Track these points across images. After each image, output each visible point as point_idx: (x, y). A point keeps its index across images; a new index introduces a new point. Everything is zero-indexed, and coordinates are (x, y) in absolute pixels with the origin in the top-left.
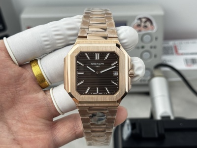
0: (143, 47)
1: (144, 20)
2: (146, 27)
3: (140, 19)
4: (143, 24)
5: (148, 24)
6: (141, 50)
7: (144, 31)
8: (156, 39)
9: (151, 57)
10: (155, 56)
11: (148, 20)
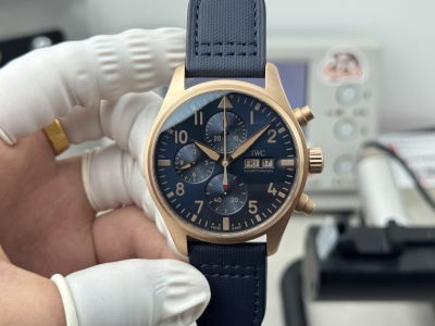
0: (339, 113)
3: (336, 56)
6: (336, 119)
7: (343, 80)
8: (366, 96)
9: (354, 132)
10: (364, 131)
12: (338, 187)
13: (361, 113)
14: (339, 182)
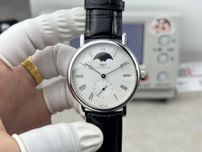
0: (160, 50)
1: (162, 21)
2: (164, 28)
3: (158, 20)
4: (161, 26)
5: (166, 25)
6: (158, 53)
8: (174, 41)
9: (167, 60)
10: (172, 59)
12: (159, 87)
13: (171, 50)
14: (159, 85)
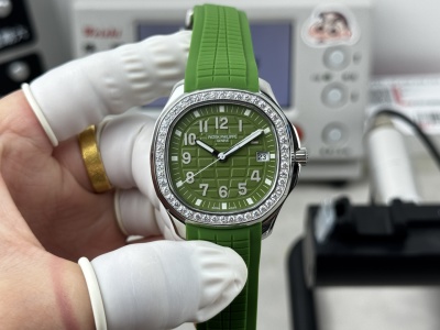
0: (327, 77)
1: (330, 17)
2: (334, 31)
3: (322, 15)
6: (323, 84)
7: (330, 42)
8: (356, 59)
9: (343, 99)
10: (354, 97)
11: (340, 17)
12: (327, 157)
13: (351, 77)
14: (327, 151)
